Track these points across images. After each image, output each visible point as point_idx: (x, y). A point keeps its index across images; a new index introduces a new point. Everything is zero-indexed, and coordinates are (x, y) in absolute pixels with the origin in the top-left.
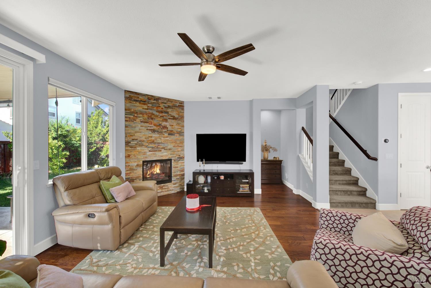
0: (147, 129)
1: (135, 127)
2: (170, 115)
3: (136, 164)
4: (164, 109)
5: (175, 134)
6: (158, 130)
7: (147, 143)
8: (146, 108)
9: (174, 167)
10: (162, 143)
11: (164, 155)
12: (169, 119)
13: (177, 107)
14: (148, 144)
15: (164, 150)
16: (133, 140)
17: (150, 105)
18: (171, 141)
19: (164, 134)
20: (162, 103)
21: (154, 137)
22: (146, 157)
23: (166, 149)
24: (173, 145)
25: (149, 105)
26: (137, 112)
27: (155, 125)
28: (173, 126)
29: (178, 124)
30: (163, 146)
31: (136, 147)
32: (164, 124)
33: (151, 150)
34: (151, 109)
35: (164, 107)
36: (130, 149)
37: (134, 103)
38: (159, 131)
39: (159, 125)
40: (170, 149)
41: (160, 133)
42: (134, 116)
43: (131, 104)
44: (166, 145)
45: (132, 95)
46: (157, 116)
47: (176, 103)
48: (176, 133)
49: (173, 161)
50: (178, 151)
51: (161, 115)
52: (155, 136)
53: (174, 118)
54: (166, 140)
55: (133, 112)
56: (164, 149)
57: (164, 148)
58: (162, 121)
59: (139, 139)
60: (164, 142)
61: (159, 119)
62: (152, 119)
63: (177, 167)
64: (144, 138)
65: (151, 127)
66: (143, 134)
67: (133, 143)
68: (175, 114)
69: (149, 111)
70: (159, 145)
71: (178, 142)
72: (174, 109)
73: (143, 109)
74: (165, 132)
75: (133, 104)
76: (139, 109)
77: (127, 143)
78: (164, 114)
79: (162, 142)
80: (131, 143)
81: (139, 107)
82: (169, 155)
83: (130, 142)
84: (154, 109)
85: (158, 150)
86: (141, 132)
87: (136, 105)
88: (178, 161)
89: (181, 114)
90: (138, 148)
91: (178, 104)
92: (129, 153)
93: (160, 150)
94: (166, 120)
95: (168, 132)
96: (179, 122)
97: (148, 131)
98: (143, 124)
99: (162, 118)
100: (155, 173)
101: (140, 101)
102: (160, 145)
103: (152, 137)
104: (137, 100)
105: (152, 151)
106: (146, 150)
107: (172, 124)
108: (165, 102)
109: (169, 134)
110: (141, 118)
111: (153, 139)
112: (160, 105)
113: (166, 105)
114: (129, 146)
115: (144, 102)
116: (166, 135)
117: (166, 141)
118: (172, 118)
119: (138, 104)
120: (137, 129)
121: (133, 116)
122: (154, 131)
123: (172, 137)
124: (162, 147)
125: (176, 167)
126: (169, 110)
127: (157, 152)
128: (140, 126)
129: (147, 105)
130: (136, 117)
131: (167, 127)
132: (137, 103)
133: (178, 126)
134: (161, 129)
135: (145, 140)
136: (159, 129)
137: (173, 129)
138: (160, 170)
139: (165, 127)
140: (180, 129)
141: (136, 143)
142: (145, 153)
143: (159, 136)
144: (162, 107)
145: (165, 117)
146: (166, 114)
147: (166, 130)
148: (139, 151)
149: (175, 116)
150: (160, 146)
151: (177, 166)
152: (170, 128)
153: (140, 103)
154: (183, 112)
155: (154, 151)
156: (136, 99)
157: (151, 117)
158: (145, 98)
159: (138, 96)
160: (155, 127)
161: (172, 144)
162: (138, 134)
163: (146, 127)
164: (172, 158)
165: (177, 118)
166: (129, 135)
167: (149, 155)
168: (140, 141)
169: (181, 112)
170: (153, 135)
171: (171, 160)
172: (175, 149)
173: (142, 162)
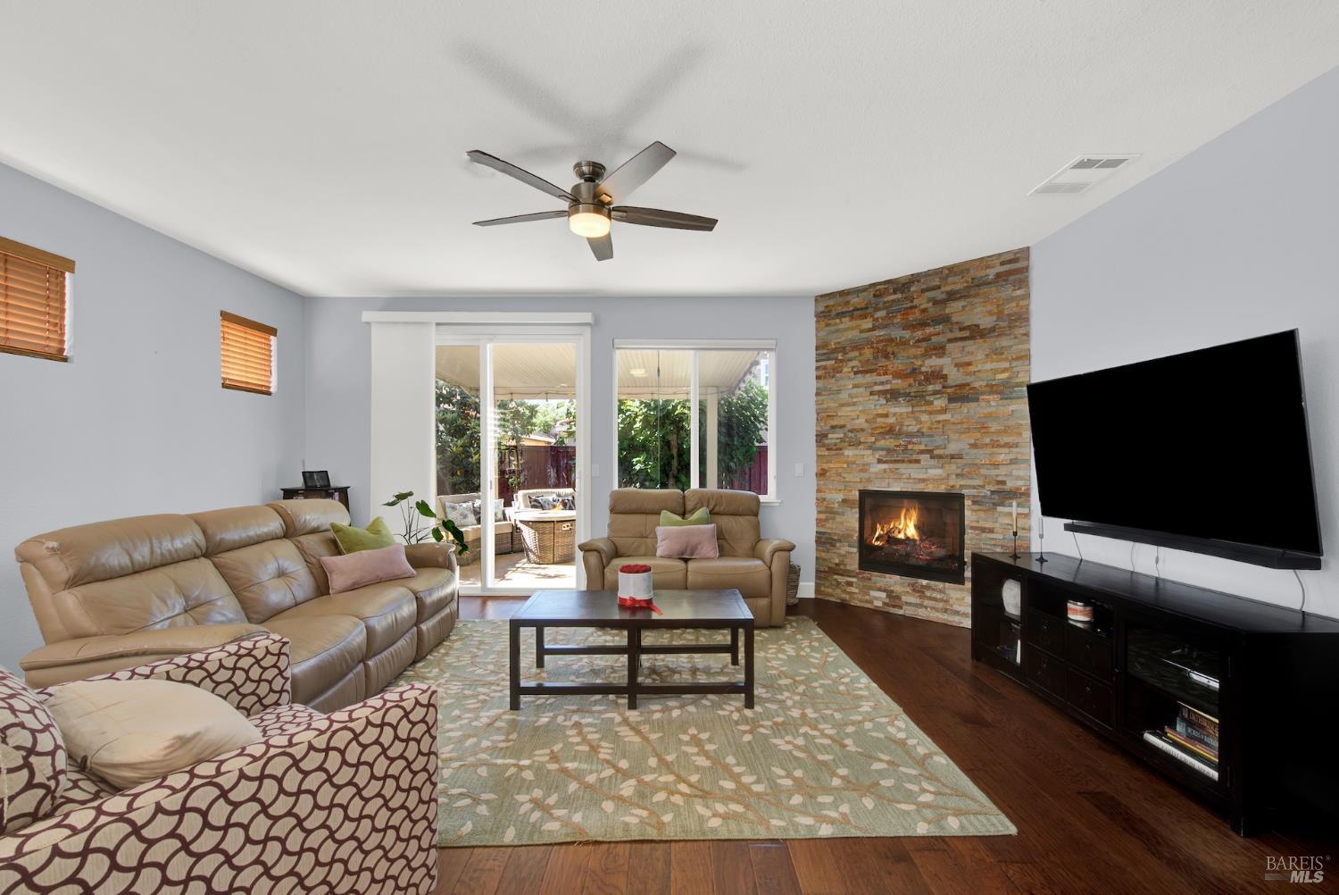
0: (872, 393)
1: (839, 391)
2: (956, 327)
3: (840, 497)
4: (930, 310)
5: (981, 397)
6: (907, 391)
7: (872, 435)
8: (870, 325)
9: (972, 528)
10: (923, 433)
11: (929, 476)
12: (950, 341)
13: (990, 283)
14: (873, 439)
15: (931, 458)
16: (833, 427)
17: (882, 313)
18: (959, 426)
19: (931, 403)
20: (923, 291)
21: (894, 414)
22: (869, 480)
23: (940, 457)
24: (973, 441)
25: (877, 315)
26: (844, 348)
27: (897, 375)
28: (969, 364)
29: (998, 353)
30: (926, 446)
31: (841, 449)
32: (933, 362)
33: (885, 459)
34: (885, 327)
35: (931, 304)
36: (826, 453)
37: (835, 324)
38: (912, 394)
39: (911, 373)
40: (952, 457)
41: (917, 398)
42: (836, 359)
43: (828, 328)
44: (939, 440)
45: (831, 302)
46: (903, 343)
47: (988, 267)
48: (983, 393)
49: (967, 503)
50: (996, 465)
51: (919, 334)
52: (897, 410)
53: (976, 333)
54: (939, 422)
55: (835, 351)
56: (929, 456)
57: (929, 452)
58: (923, 356)
59: (849, 427)
60: (930, 428)
61: (913, 351)
62: (886, 356)
63: (991, 531)
64: (864, 420)
65: (882, 383)
66: (861, 408)
67: (834, 437)
68: (980, 314)
69: (877, 333)
70: (910, 442)
71: (994, 427)
72: (976, 296)
73: (862, 331)
74: (935, 393)
75: (832, 328)
76: (850, 337)
77: (821, 437)
78: (929, 330)
79: (924, 430)
80: (830, 436)
81: (849, 330)
82: (954, 476)
83: (826, 436)
84: (895, 321)
85: (906, 457)
86: (854, 404)
87: (841, 326)
88: (995, 505)
89: (1014, 304)
90: (847, 452)
91: (991, 273)
92: (825, 466)
93: (915, 457)
94: (940, 350)
95: (949, 390)
96: (1004, 342)
97: (876, 397)
98: (860, 379)
99: (924, 344)
100: (901, 536)
101: (854, 310)
102: (914, 440)
103: (886, 416)
104: (843, 313)
105: (885, 462)
106: (870, 457)
107: (966, 359)
108: (937, 283)
109: (951, 400)
110: (855, 363)
111: (891, 420)
112: (916, 302)
113: (939, 295)
114: (824, 446)
115: (862, 312)
116: (939, 403)
117: (940, 426)
118: (966, 334)
119: (846, 322)
120: (844, 396)
121: (833, 362)
122: (893, 395)
123: (967, 409)
124: (922, 447)
125: (983, 530)
126: (954, 308)
127: (904, 465)
128: (851, 386)
129: (872, 316)
130: (841, 361)
131: (945, 372)
132: (843, 320)
133: (992, 361)
134: (920, 384)
135: (865, 425)
136: (910, 385)
137: (968, 379)
138: (917, 527)
139: (937, 375)
140: (1005, 370)
141: (842, 436)
142: (864, 468)
143: (910, 409)
144: (922, 307)
145: (934, 339)
146: (939, 328)
147: (938, 387)
148: (850, 459)
149: (978, 326)
150: (913, 443)
151: (988, 525)
152: (955, 376)
153: (852, 318)
154: (1027, 296)
155: (891, 462)
156: (840, 309)
157: (885, 350)
158: (869, 295)
159: (849, 298)
160: (900, 381)
161: (963, 436)
162: (846, 411)
163: (867, 386)
164: (964, 492)
165: (993, 329)
166: (823, 415)
167: (876, 473)
168: (851, 431)
169: (1012, 299)
170: (893, 410)
171: (961, 497)
172: (982, 456)
173: (857, 493)
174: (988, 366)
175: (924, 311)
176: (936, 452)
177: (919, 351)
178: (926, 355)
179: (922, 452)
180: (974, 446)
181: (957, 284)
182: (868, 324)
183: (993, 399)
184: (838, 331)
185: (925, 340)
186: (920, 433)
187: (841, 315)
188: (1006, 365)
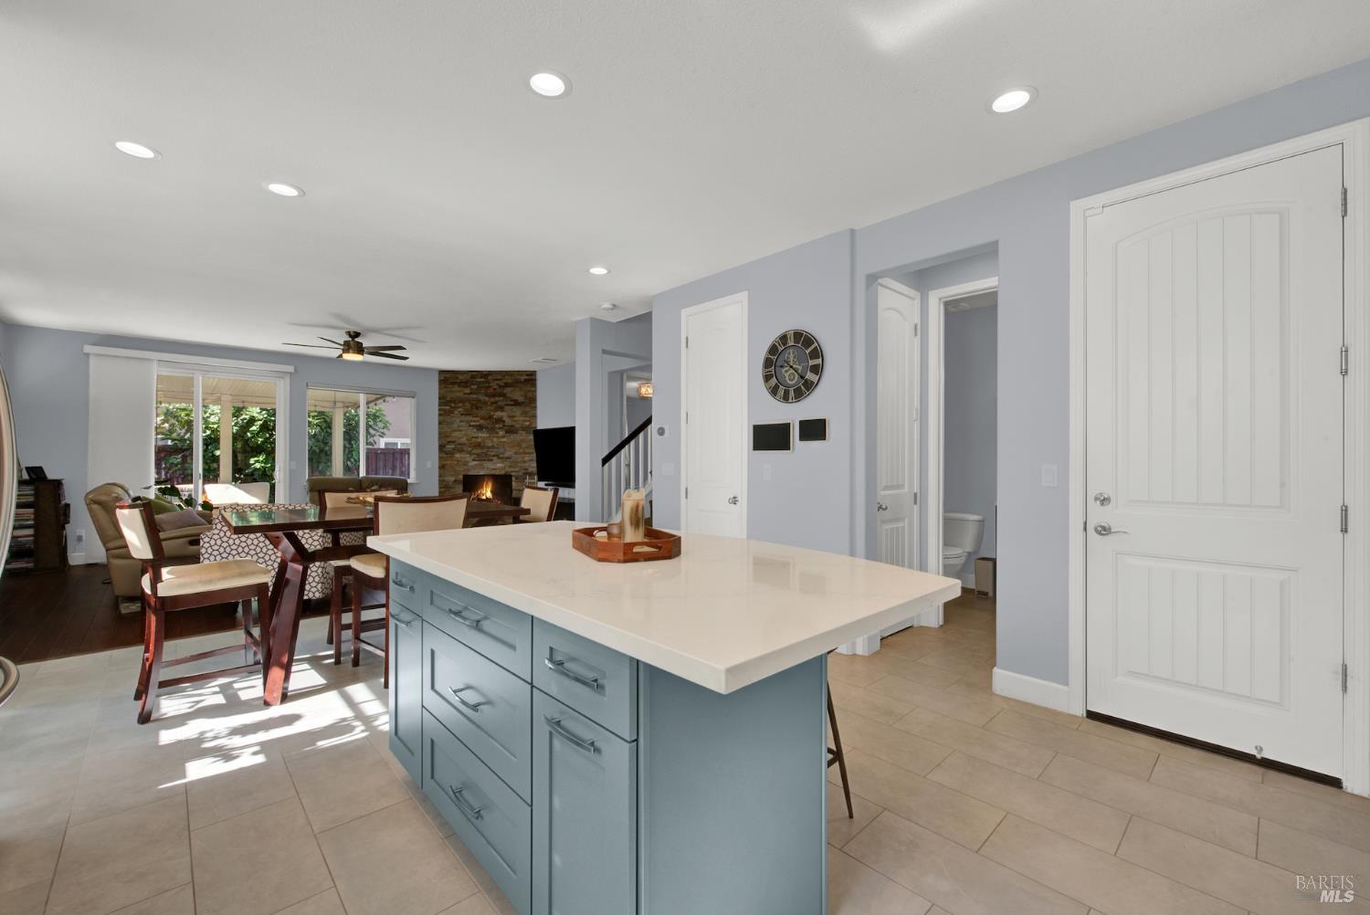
0: (470, 426)
1: (452, 423)
2: (508, 399)
3: (453, 479)
4: (497, 389)
5: (518, 432)
6: (487, 426)
7: (470, 447)
8: (469, 392)
9: (515, 489)
11: (498, 467)
12: (507, 405)
13: (521, 383)
14: (470, 449)
15: (498, 458)
16: (449, 442)
17: (475, 387)
18: (509, 444)
19: (497, 433)
20: (494, 380)
21: (481, 437)
22: (468, 470)
23: (502, 458)
25: (473, 387)
26: (455, 401)
27: (482, 418)
28: (514, 417)
29: (524, 414)
30: (495, 453)
31: (453, 454)
32: (498, 414)
33: (476, 459)
34: (476, 394)
35: (497, 387)
36: (445, 456)
38: (489, 428)
39: (488, 418)
40: (507, 458)
41: (492, 430)
42: (450, 406)
44: (501, 450)
45: (447, 376)
46: (485, 403)
47: (521, 375)
48: (518, 430)
49: (513, 479)
50: (525, 462)
51: (492, 400)
52: (482, 435)
53: (516, 403)
54: (501, 442)
55: (450, 401)
57: (497, 456)
59: (457, 442)
60: (497, 445)
61: (489, 407)
62: (477, 408)
64: (465, 439)
65: (475, 421)
66: (464, 433)
67: (449, 447)
68: (517, 395)
69: (472, 396)
70: (488, 451)
71: (524, 445)
72: (516, 387)
73: (465, 394)
74: (500, 428)
75: (448, 389)
76: (458, 396)
77: (441, 447)
78: (497, 399)
79: (495, 446)
80: (447, 447)
81: (458, 392)
82: (506, 466)
83: (444, 446)
84: (481, 391)
85: (486, 458)
86: (460, 431)
87: (453, 389)
88: (524, 479)
89: (531, 394)
90: (456, 455)
91: (523, 378)
92: (445, 463)
93: (490, 458)
94: (501, 409)
95: (505, 428)
96: (527, 409)
97: (472, 428)
98: (463, 418)
99: (494, 405)
100: (484, 497)
101: (459, 382)
103: (477, 438)
105: (476, 461)
106: (468, 457)
107: (513, 414)
108: (500, 377)
109: (507, 432)
110: (461, 409)
111: (479, 440)
112: (491, 384)
113: (501, 383)
114: (444, 452)
115: (464, 384)
116: (501, 433)
117: (502, 444)
118: (512, 403)
119: (456, 388)
120: (455, 426)
122: (480, 428)
123: (513, 437)
125: (519, 490)
126: (507, 390)
127: (485, 462)
128: (459, 421)
129: (470, 387)
130: (454, 408)
131: (504, 419)
132: (454, 386)
134: (492, 424)
135: (466, 442)
136: (488, 424)
137: (514, 423)
138: (492, 492)
139: (500, 420)
141: (453, 447)
142: (466, 463)
143: (488, 435)
144: (494, 387)
145: (499, 403)
146: (501, 398)
147: (501, 426)
148: (458, 459)
149: (517, 400)
150: (490, 451)
151: (521, 488)
152: (508, 421)
153: (459, 386)
154: (535, 391)
155: (479, 461)
156: (452, 380)
157: (476, 405)
158: (468, 377)
159: (458, 375)
160: (483, 421)
161: (511, 449)
162: (457, 434)
163: (467, 422)
164: (513, 474)
165: (523, 403)
166: (442, 435)
167: (473, 466)
168: (459, 444)
169: (529, 391)
170: (480, 435)
171: (511, 476)
172: (519, 458)
173: (462, 477)
174: (522, 418)
175: (495, 389)
176: (501, 456)
177: (492, 408)
178: (495, 410)
179: (494, 456)
180: (516, 453)
181: (508, 380)
182: (467, 391)
183: (524, 433)
184: (451, 391)
185: (496, 403)
186: (493, 447)
187: (453, 383)
188: (528, 419)
